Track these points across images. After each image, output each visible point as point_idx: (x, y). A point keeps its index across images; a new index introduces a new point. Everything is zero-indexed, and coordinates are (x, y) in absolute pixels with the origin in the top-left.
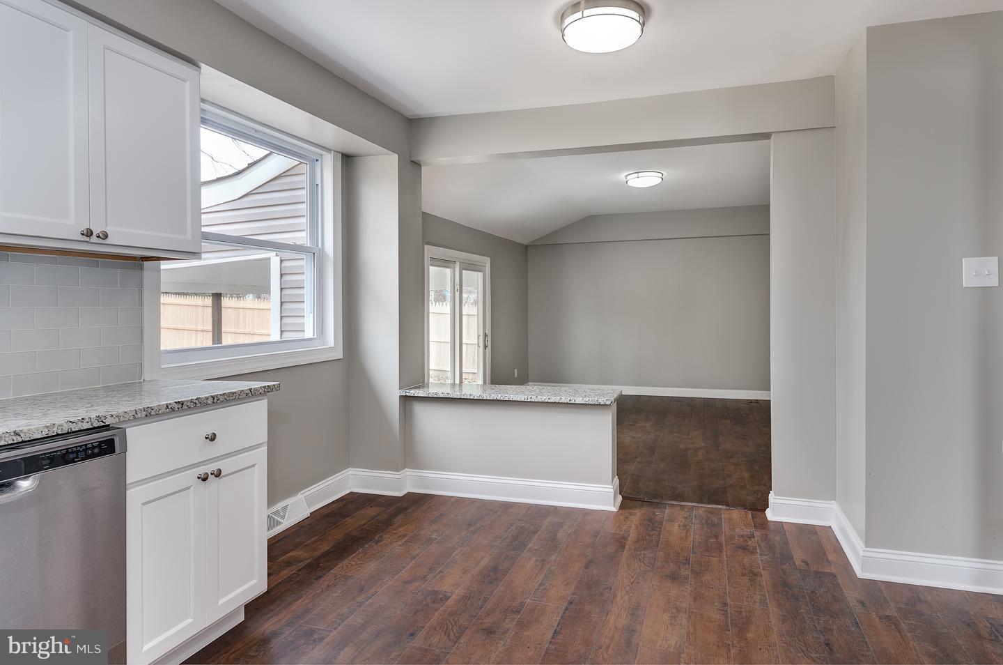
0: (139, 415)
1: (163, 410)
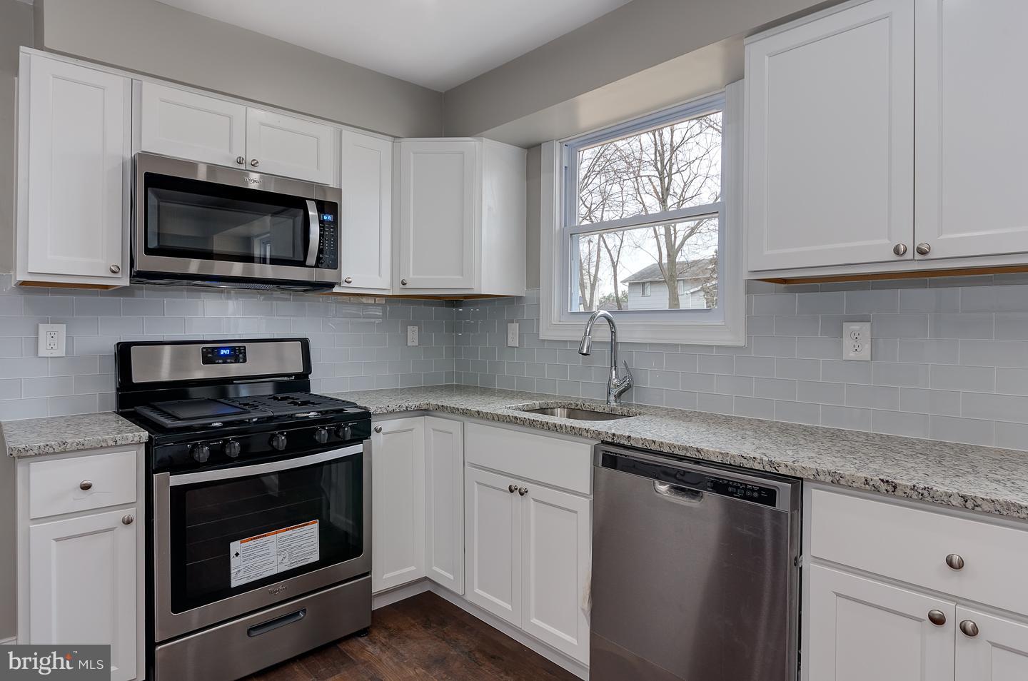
0: (822, 478)
1: (859, 484)
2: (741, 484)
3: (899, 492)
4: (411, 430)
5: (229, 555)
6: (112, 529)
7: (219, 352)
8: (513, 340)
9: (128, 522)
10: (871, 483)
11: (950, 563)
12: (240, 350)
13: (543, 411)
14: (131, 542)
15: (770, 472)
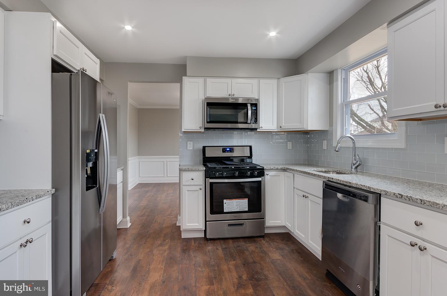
1: (392, 195)
2: (359, 194)
3: (403, 198)
4: (279, 176)
5: (223, 203)
6: (198, 190)
7: (226, 149)
8: (325, 147)
9: (201, 189)
10: (395, 195)
11: (416, 224)
12: (232, 149)
13: (325, 172)
14: (201, 194)
15: (369, 191)
